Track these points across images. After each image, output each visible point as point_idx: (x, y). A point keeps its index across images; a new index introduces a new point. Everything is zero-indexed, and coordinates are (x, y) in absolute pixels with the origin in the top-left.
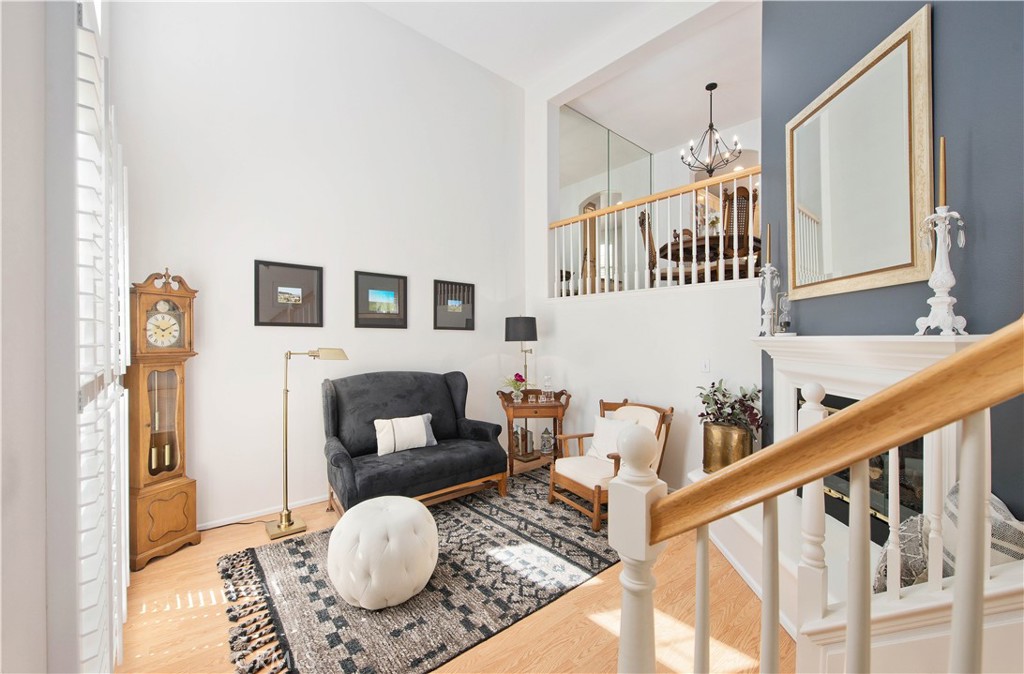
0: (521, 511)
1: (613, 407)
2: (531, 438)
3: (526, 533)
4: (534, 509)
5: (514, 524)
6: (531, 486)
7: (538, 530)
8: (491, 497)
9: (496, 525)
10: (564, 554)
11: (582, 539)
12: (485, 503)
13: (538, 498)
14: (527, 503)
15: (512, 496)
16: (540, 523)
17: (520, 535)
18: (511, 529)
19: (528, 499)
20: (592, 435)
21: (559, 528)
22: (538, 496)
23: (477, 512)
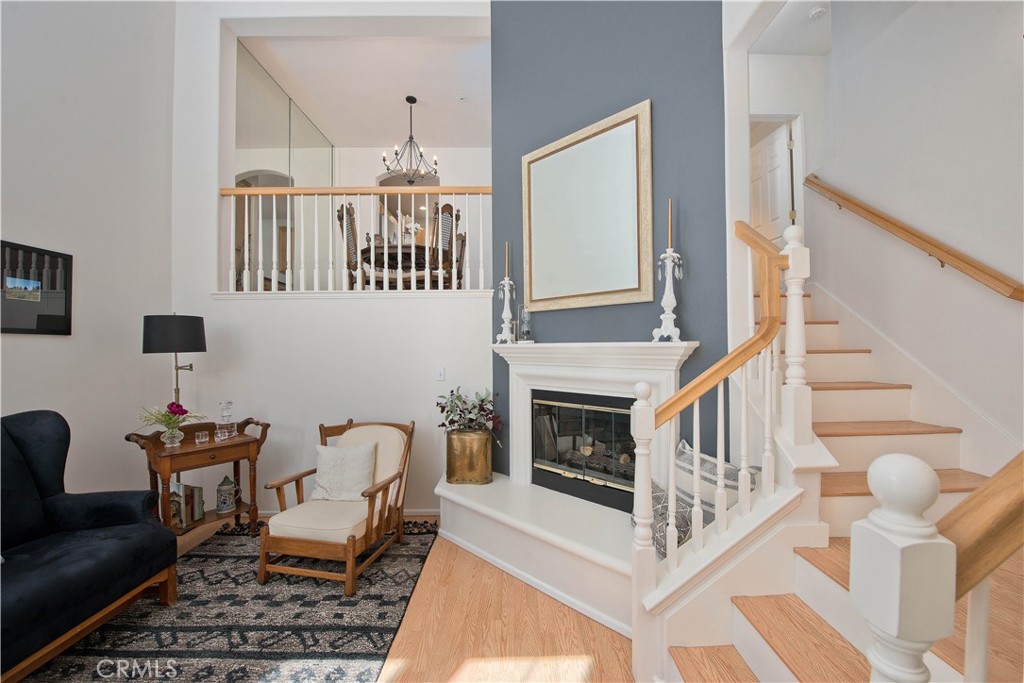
0: (219, 615)
1: (338, 431)
2: (201, 496)
3: (249, 648)
4: (242, 603)
5: (219, 642)
6: (212, 569)
7: (267, 634)
8: (145, 615)
9: (186, 661)
10: (329, 650)
11: (340, 616)
12: (137, 630)
13: (237, 583)
14: (222, 598)
15: (187, 597)
16: (264, 622)
17: (240, 655)
18: (217, 654)
19: (220, 593)
20: (314, 471)
21: (298, 616)
22: (235, 581)
23: (128, 655)
